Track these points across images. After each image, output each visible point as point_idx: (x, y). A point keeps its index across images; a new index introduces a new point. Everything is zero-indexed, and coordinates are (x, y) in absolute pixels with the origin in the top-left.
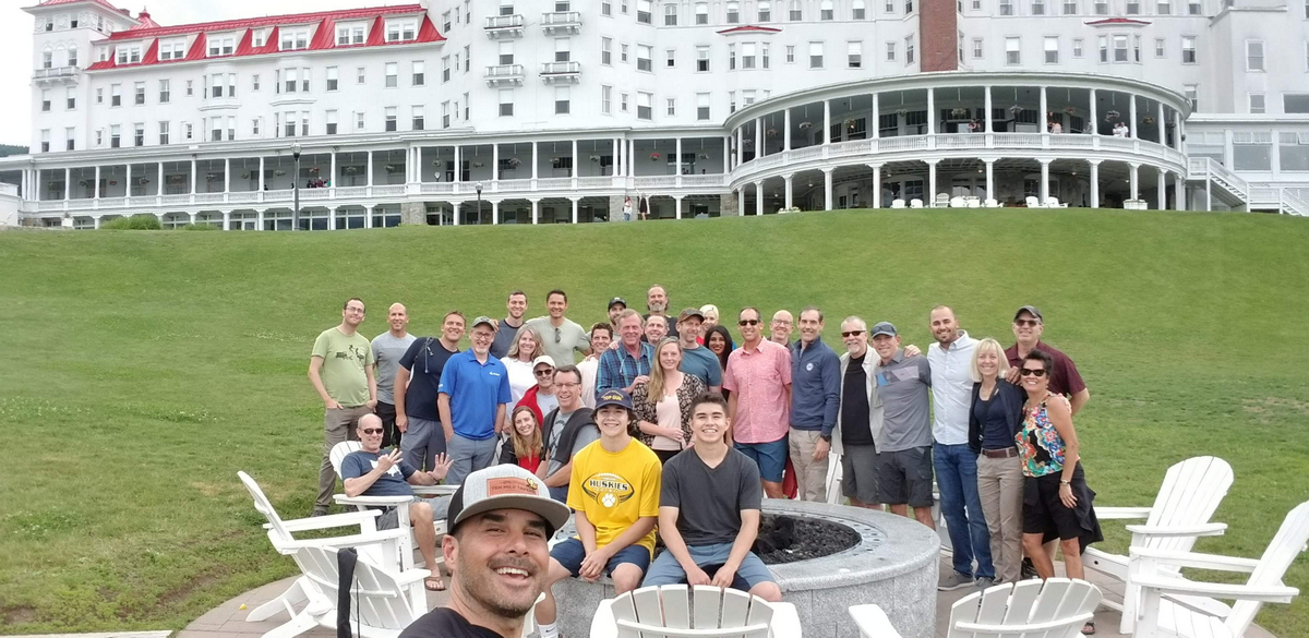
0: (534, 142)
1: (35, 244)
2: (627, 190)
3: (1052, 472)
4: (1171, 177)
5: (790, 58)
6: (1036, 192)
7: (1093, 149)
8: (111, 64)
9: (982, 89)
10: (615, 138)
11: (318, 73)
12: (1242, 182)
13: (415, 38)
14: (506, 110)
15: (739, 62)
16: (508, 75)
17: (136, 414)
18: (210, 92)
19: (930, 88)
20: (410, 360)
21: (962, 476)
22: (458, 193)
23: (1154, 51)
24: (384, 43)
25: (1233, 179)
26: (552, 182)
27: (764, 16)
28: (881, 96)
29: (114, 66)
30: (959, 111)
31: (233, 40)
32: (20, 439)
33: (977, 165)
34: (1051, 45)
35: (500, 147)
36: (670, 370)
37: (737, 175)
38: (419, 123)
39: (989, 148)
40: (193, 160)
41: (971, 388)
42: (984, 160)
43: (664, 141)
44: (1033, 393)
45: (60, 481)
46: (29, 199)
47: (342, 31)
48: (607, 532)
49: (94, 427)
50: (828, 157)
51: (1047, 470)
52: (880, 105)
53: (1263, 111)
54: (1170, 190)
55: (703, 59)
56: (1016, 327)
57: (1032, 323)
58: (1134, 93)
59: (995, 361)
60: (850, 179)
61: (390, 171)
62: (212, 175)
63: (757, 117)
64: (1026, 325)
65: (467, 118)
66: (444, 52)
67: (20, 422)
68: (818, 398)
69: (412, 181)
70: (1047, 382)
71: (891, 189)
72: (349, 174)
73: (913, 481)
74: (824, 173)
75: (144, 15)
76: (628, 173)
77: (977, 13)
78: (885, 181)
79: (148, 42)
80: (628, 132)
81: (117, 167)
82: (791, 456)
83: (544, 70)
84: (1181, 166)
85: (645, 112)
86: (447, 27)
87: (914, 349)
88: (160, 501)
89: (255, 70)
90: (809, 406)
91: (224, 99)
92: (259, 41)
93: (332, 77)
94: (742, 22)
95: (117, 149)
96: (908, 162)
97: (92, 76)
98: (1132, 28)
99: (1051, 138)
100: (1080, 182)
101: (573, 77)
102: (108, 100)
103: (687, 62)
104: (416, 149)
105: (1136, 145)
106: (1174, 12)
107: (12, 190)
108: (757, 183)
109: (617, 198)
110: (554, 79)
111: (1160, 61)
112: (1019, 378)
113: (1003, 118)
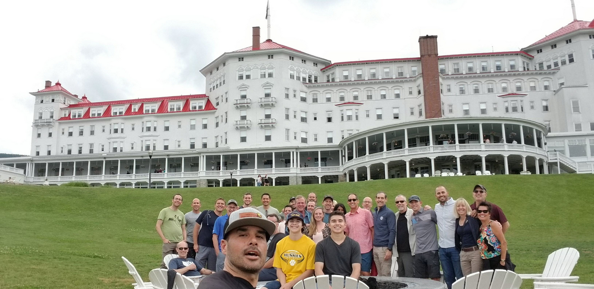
0: (256, 153)
1: (31, 191)
2: (297, 174)
3: (495, 256)
4: (541, 161)
5: (368, 116)
6: (480, 169)
7: (505, 150)
8: (69, 118)
9: (453, 125)
10: (291, 151)
11: (160, 123)
12: (574, 162)
13: (203, 109)
14: (243, 139)
15: (345, 118)
16: (244, 124)
17: (74, 255)
18: (113, 131)
19: (430, 125)
20: (199, 221)
21: (453, 262)
22: (222, 175)
23: (529, 107)
24: (190, 111)
25: (570, 161)
26: (264, 170)
27: (356, 98)
28: (408, 130)
29: (70, 119)
30: (443, 135)
31: (124, 109)
32: (21, 260)
33: (453, 159)
34: (483, 107)
35: (241, 155)
36: (319, 221)
37: (346, 166)
38: (205, 145)
39: (458, 151)
40: (104, 160)
41: (455, 222)
42: (456, 156)
43: (313, 152)
44: (484, 221)
45: (38, 275)
46: (29, 176)
47: (171, 105)
48: (291, 276)
49: (55, 258)
50: (386, 157)
51: (493, 255)
52: (408, 134)
53: (581, 130)
54: (541, 167)
55: (329, 117)
56: (474, 194)
57: (482, 192)
58: (522, 124)
59: (465, 208)
60: (396, 167)
61: (192, 166)
62: (112, 167)
63: (353, 141)
64: (479, 193)
65: (226, 143)
66: (216, 114)
67: (20, 254)
68: (386, 232)
69: (202, 170)
70: (490, 216)
71: (414, 171)
72: (174, 167)
73: (431, 266)
74: (384, 164)
75: (84, 98)
76: (297, 166)
77: (449, 94)
78: (411, 167)
79: (86, 109)
80: (297, 148)
81: (70, 163)
82: (374, 260)
83: (260, 122)
84: (545, 156)
85: (304, 140)
86: (218, 104)
87: (429, 207)
88: (84, 284)
89: (133, 122)
90: (381, 236)
91: (119, 134)
92: (135, 109)
93: (167, 125)
94: (346, 101)
95: (70, 155)
96: (421, 158)
97: (60, 123)
98: (519, 97)
99: (485, 145)
100: (500, 165)
101: (272, 125)
102: (66, 133)
103: (322, 118)
104: (203, 156)
105: (524, 147)
106: (538, 89)
107: (21, 171)
108: (355, 169)
109: (292, 177)
110: (264, 126)
111: (532, 111)
112: (477, 215)
113: (463, 138)
